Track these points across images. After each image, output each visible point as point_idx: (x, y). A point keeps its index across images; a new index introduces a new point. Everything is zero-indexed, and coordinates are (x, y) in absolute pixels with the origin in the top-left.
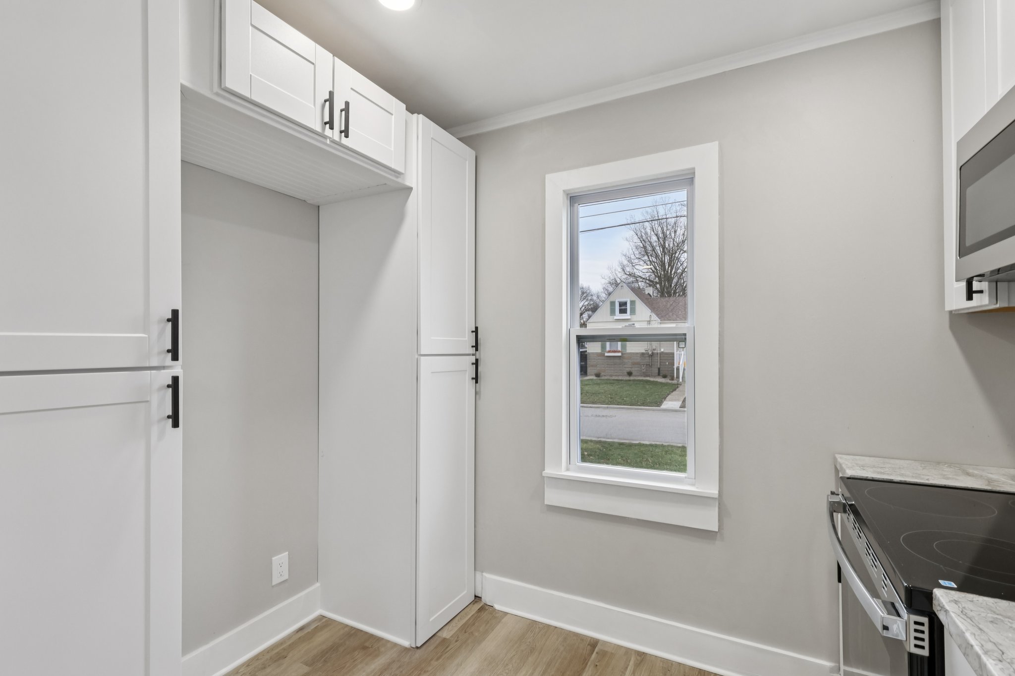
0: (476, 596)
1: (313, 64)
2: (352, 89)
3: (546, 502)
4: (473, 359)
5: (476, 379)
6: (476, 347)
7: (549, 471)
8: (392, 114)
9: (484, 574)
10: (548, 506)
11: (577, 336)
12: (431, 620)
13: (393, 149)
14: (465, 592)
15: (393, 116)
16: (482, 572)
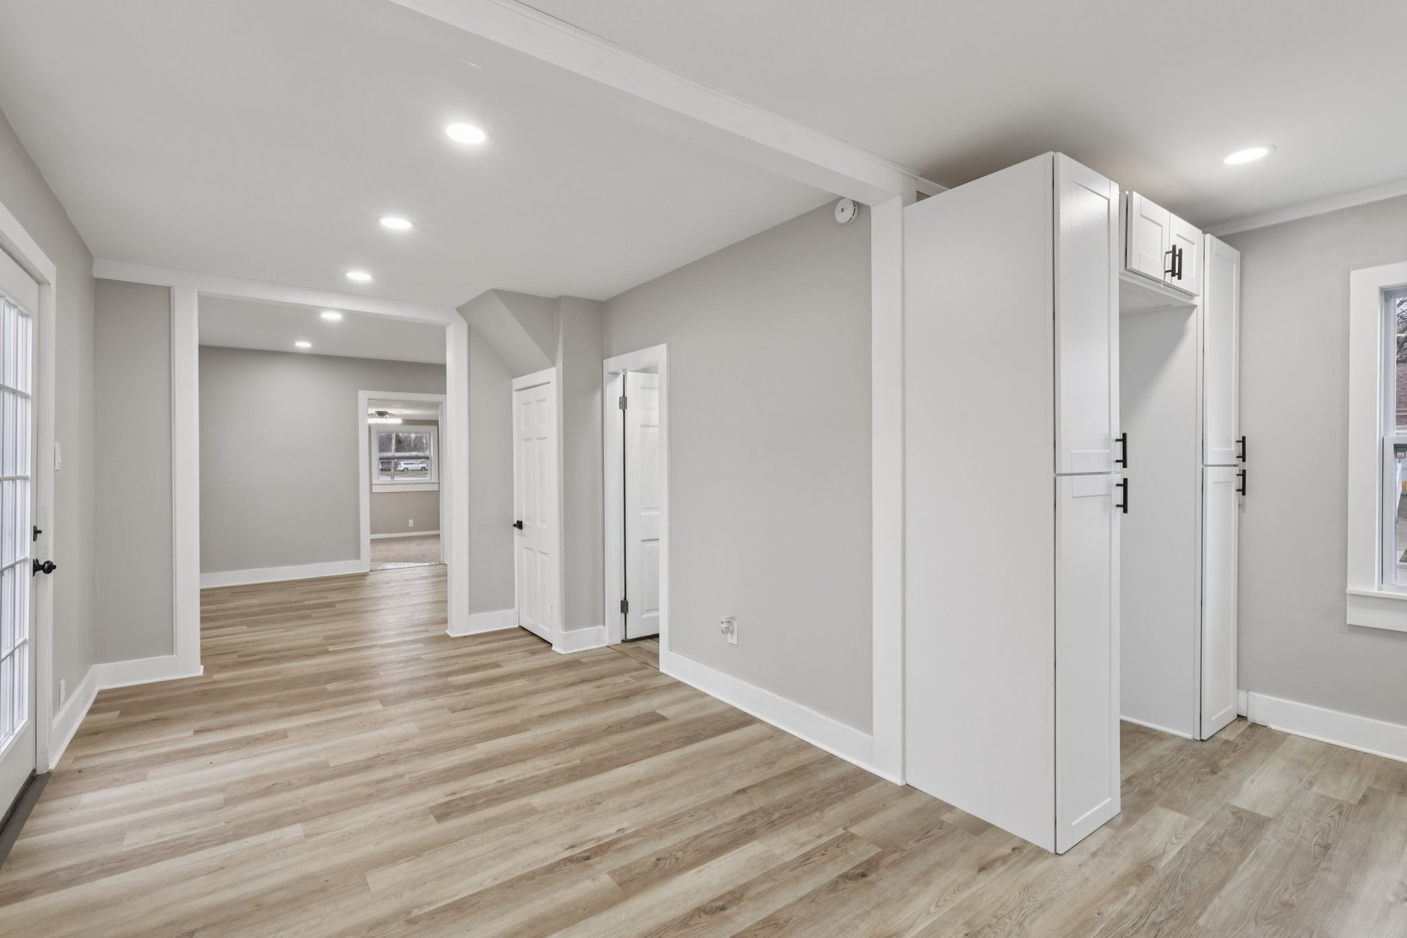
0: (1238, 716)
1: (1161, 226)
2: (1178, 235)
3: (1349, 622)
4: (1236, 470)
5: (1243, 491)
6: (1243, 457)
7: (1352, 588)
8: (1194, 244)
9: (1251, 693)
10: (1350, 626)
11: (1394, 445)
12: (1212, 719)
13: (1194, 276)
14: (1230, 707)
15: (1195, 246)
16: (1248, 691)
